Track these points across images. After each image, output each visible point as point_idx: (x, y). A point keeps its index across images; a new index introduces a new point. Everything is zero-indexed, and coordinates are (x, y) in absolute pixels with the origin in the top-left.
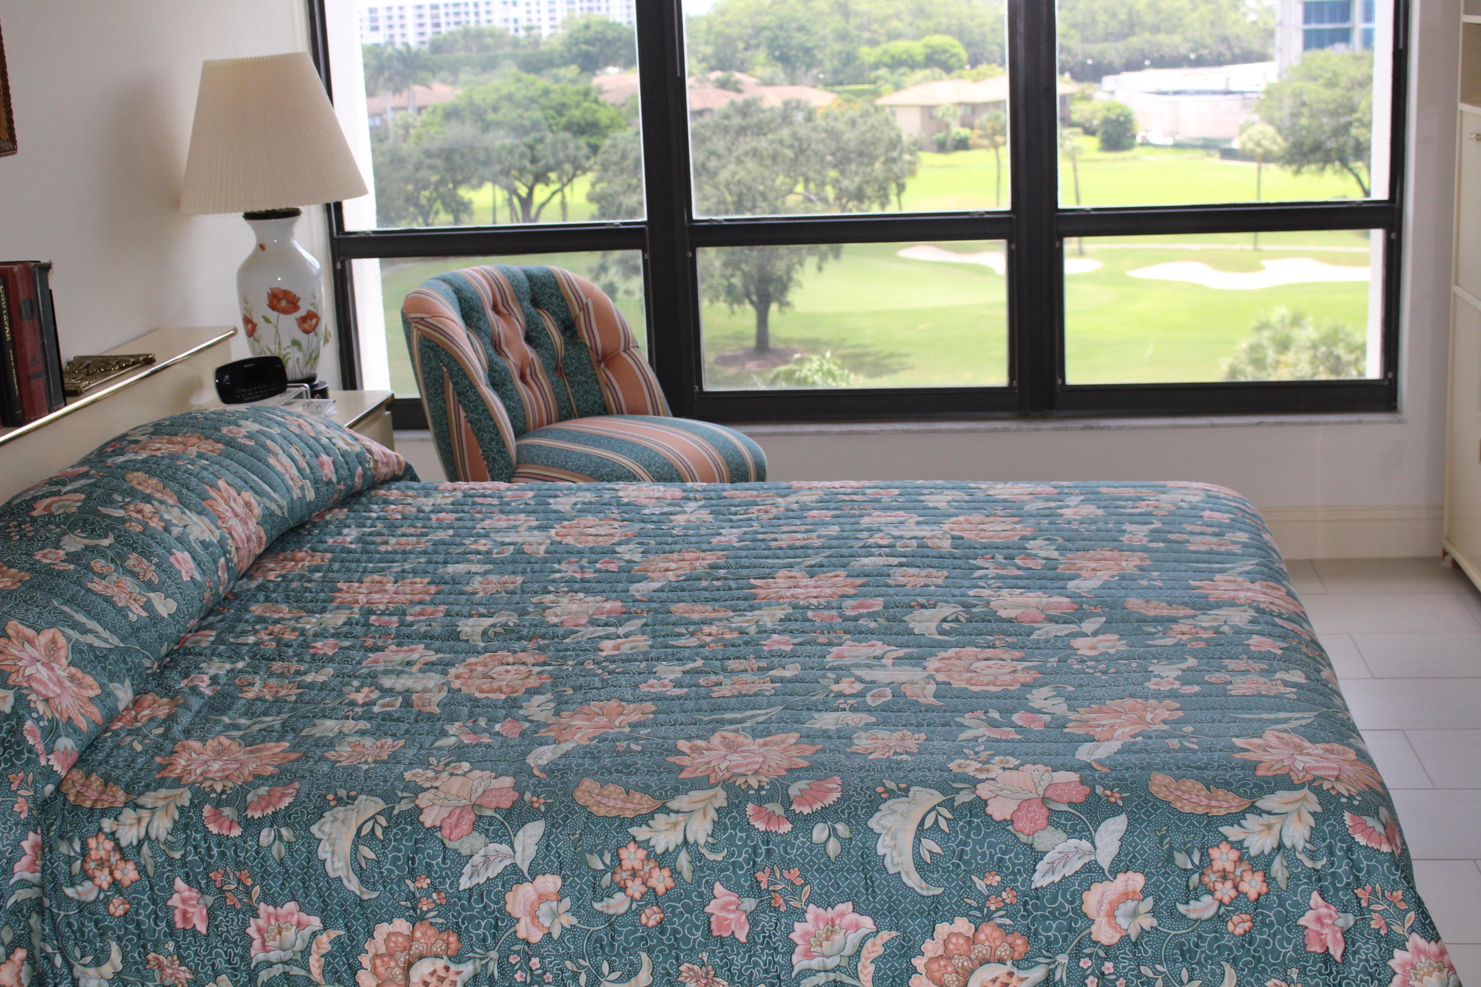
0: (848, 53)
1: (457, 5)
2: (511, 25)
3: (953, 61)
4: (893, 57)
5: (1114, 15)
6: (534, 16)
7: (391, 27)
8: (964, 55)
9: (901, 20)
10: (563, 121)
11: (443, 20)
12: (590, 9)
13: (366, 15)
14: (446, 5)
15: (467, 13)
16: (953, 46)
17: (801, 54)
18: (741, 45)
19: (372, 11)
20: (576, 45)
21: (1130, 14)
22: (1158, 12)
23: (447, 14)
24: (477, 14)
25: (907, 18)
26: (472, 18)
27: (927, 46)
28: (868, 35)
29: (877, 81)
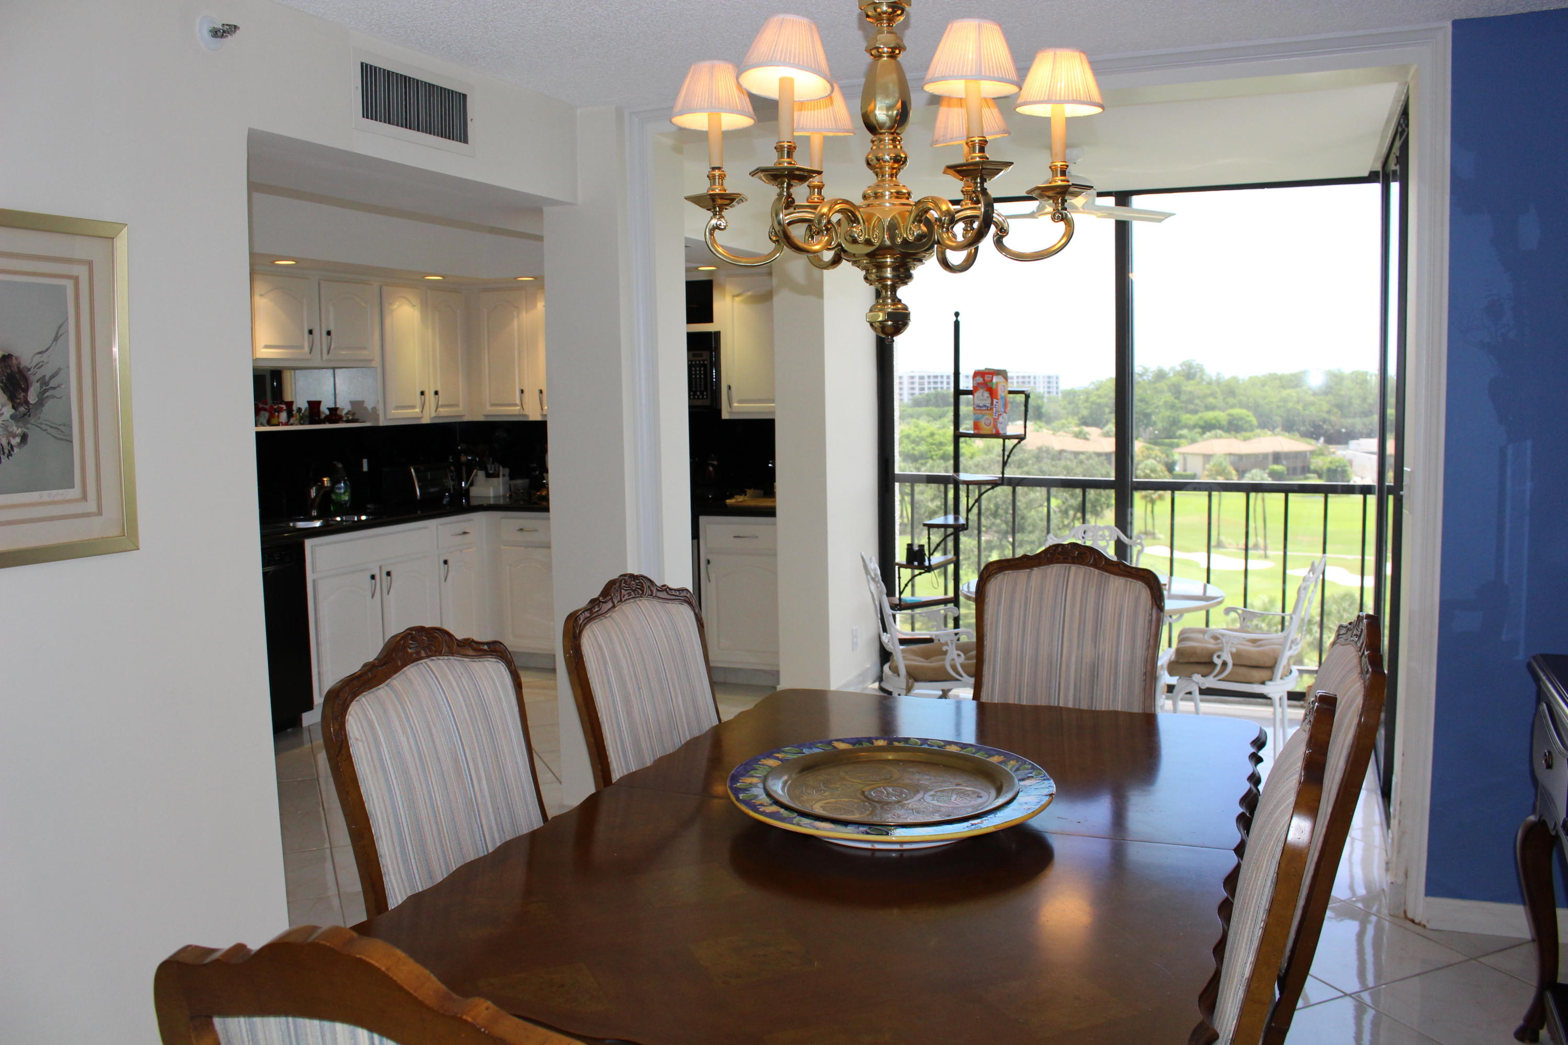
0: (1174, 418)
1: (936, 377)
3: (1246, 426)
4: (1206, 422)
8: (1255, 422)
9: (1215, 398)
10: (941, 452)
11: (926, 386)
12: (1023, 383)
14: (929, 377)
15: (942, 383)
16: (1248, 416)
17: (1142, 417)
23: (929, 383)
25: (1220, 397)
27: (1229, 415)
28: (1191, 407)
29: (1181, 437)
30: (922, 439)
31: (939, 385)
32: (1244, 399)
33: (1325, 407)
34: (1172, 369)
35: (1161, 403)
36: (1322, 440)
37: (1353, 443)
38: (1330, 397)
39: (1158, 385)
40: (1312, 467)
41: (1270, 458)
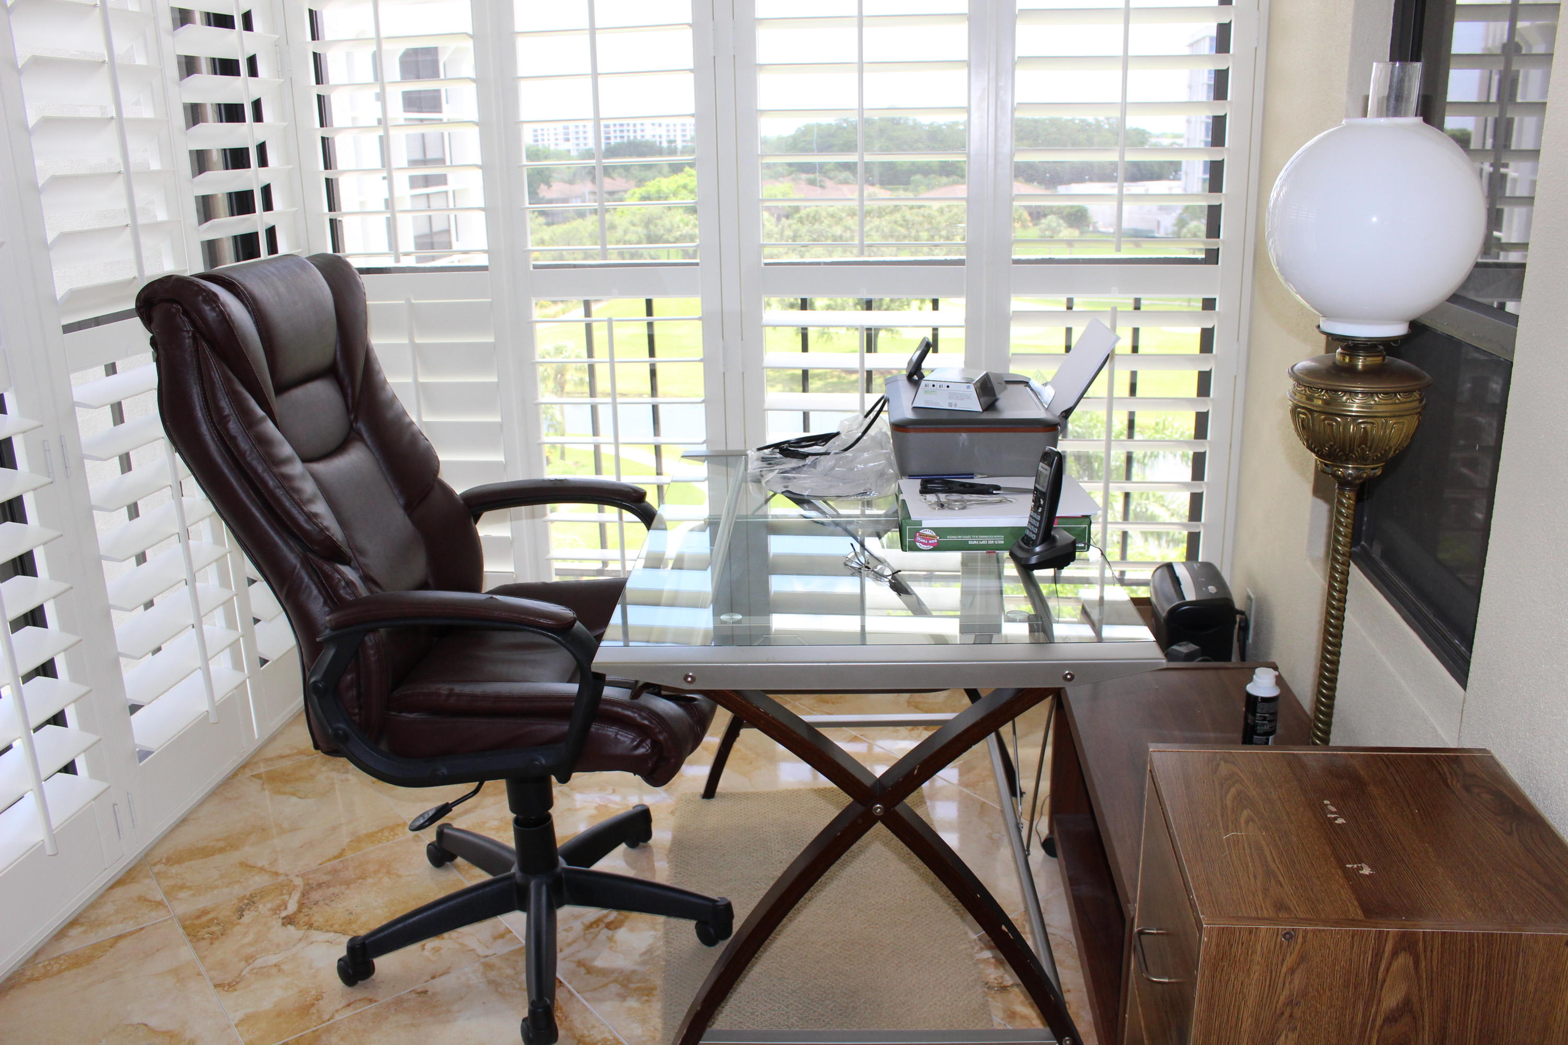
1: (622, 127)
2: (658, 138)
6: (672, 134)
7: (578, 138)
11: (612, 135)
23: (615, 131)
24: (635, 131)
31: (625, 134)
37: (1062, 188)
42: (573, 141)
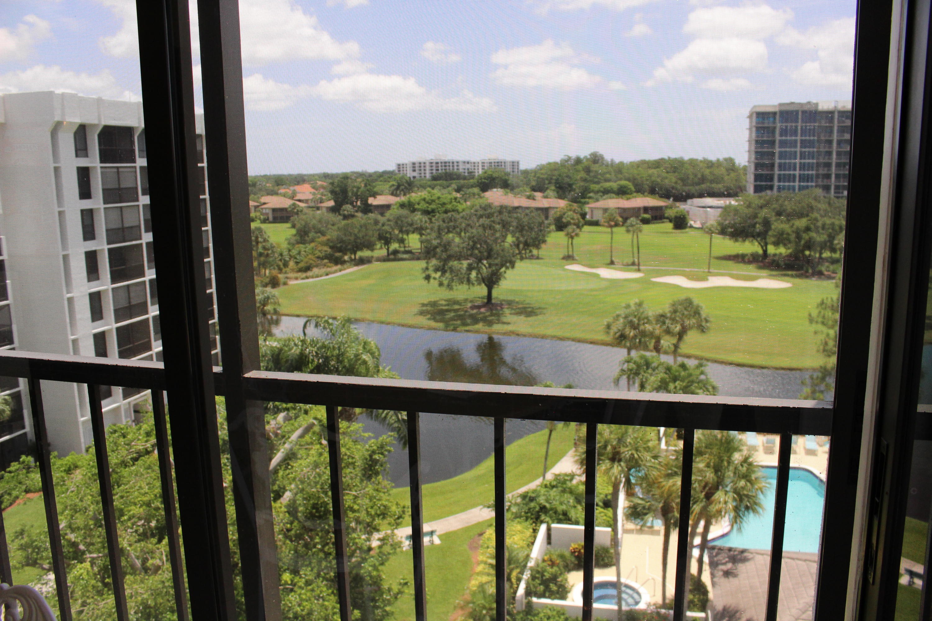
0: (586, 187)
2: (466, 171)
3: (629, 191)
4: (605, 189)
5: (696, 176)
8: (633, 189)
9: (610, 174)
10: (444, 209)
11: (440, 168)
12: (498, 166)
13: (411, 165)
16: (629, 185)
17: (567, 186)
18: (547, 182)
19: (414, 164)
20: (481, 179)
21: (703, 176)
22: (714, 175)
25: (613, 174)
26: (451, 168)
27: (619, 185)
28: (596, 180)
29: (590, 198)
30: (433, 201)
31: (448, 168)
32: (626, 175)
33: (674, 180)
34: (585, 157)
35: (578, 177)
36: (671, 199)
37: (689, 201)
38: (676, 174)
39: (577, 167)
40: (666, 215)
41: (642, 211)
42: (417, 171)
